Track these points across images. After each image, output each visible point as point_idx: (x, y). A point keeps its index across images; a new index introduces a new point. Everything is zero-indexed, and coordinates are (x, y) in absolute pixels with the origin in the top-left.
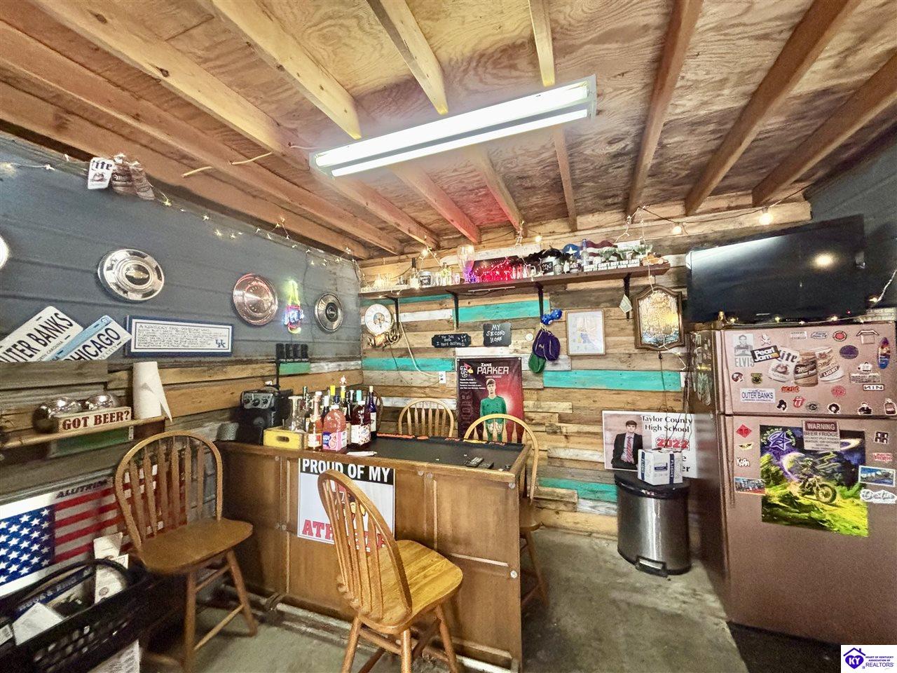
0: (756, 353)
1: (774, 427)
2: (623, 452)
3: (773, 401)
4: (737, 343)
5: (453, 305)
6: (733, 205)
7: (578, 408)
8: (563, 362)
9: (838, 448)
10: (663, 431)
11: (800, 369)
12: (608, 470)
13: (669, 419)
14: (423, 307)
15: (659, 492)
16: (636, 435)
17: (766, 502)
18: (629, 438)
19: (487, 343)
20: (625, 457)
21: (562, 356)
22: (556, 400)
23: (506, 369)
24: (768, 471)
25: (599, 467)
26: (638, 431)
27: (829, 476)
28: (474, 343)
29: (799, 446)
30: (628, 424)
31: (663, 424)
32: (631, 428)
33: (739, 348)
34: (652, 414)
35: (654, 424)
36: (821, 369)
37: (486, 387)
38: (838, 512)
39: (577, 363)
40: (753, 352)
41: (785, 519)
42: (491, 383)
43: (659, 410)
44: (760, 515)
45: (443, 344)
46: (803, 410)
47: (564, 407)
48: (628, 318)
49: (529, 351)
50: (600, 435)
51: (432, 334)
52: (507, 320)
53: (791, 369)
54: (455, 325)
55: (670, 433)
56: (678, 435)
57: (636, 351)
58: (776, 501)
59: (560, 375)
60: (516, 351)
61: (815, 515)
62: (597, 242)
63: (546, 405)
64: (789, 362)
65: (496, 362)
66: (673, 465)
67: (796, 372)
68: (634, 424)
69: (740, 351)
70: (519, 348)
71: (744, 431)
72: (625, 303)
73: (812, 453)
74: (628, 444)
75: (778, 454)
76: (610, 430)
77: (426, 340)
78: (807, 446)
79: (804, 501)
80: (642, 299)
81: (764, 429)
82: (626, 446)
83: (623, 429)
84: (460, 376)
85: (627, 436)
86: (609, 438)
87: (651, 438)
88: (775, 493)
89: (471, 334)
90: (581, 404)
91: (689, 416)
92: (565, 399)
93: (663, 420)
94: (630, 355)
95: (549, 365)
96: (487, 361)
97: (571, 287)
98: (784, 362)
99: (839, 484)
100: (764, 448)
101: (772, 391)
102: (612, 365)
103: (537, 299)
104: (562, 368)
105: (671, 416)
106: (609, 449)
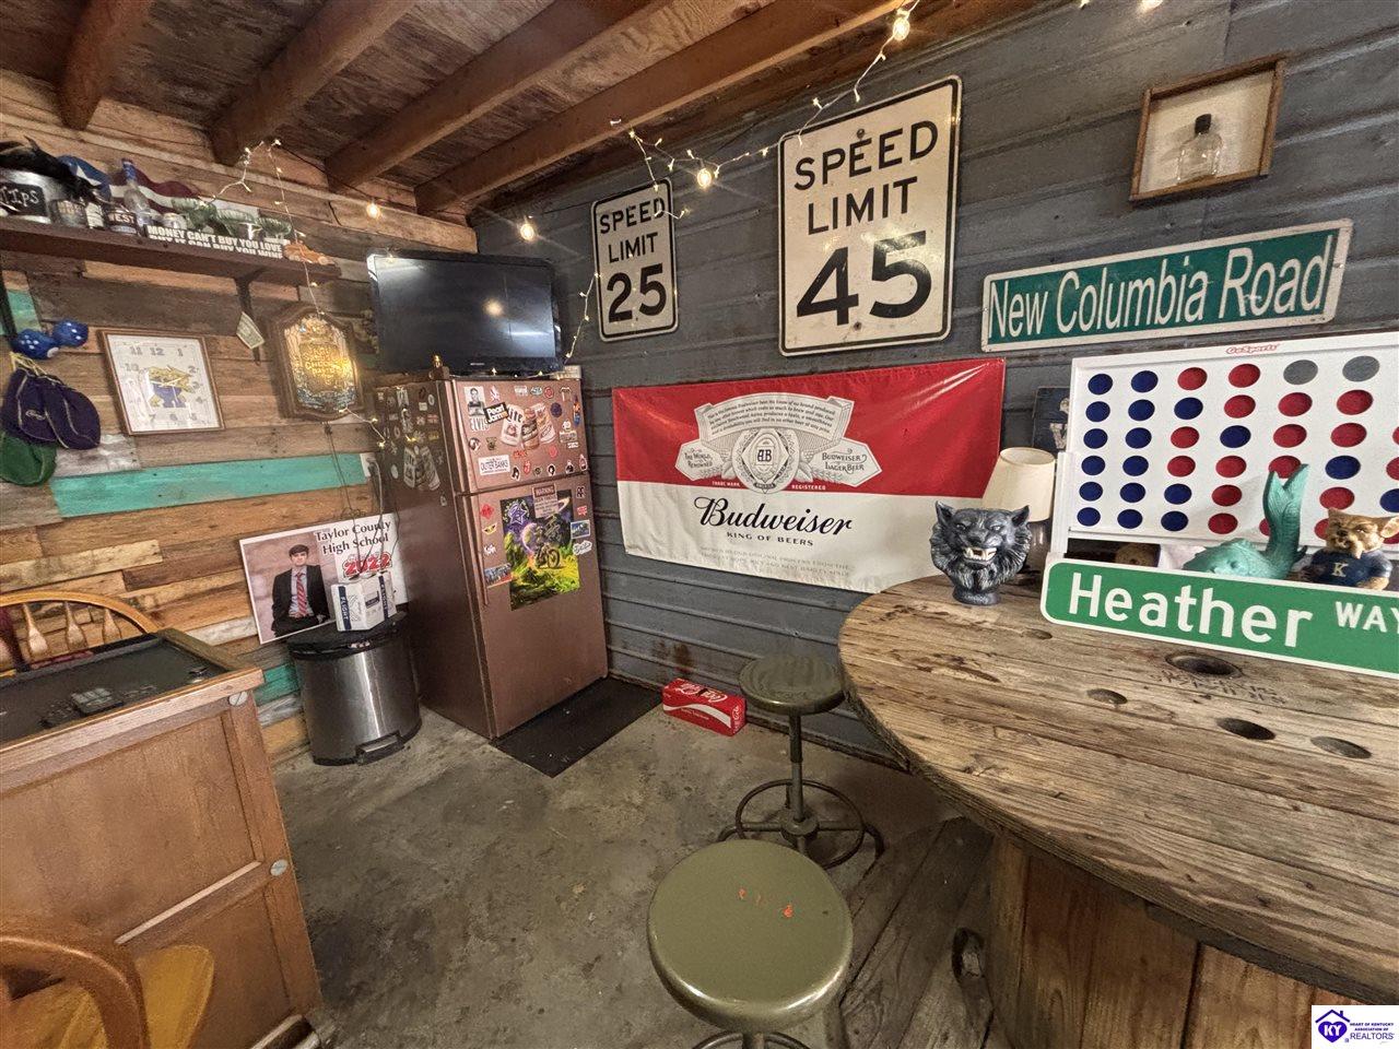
0: (489, 411)
1: (512, 500)
2: (291, 602)
3: (508, 469)
4: (469, 399)
7: (175, 548)
8: (112, 453)
9: (557, 510)
10: (353, 550)
11: (526, 430)
13: (358, 529)
15: (375, 638)
16: (310, 568)
17: (514, 588)
18: (299, 576)
20: (296, 610)
21: (109, 438)
22: (111, 543)
24: (512, 551)
25: (250, 647)
26: (312, 561)
27: (553, 540)
29: (532, 517)
30: (293, 552)
31: (351, 537)
32: (301, 558)
33: (471, 405)
34: (331, 526)
35: (337, 541)
36: (540, 428)
38: (562, 572)
39: (150, 453)
40: (485, 410)
41: (528, 598)
43: (343, 517)
44: (509, 604)
46: (531, 477)
47: (139, 553)
48: (257, 359)
50: (243, 587)
53: (519, 431)
55: (364, 551)
56: (374, 550)
57: (284, 422)
58: (520, 582)
59: (109, 485)
61: (548, 583)
63: (79, 560)
64: (516, 423)
66: (384, 592)
67: (523, 434)
68: (304, 549)
69: (473, 410)
71: (487, 511)
72: (248, 329)
73: (542, 521)
75: (517, 528)
76: (260, 572)
78: (538, 514)
79: (540, 573)
80: (288, 326)
81: (504, 504)
82: (294, 590)
83: (285, 563)
85: (295, 573)
86: (260, 586)
87: (336, 566)
88: (518, 574)
90: (183, 537)
91: (387, 518)
92: (134, 536)
93: (351, 532)
94: (274, 431)
95: (67, 464)
97: (97, 270)
98: (514, 423)
99: (561, 545)
100: (506, 527)
101: (505, 458)
102: (238, 451)
104: (113, 466)
105: (361, 522)
106: (265, 608)
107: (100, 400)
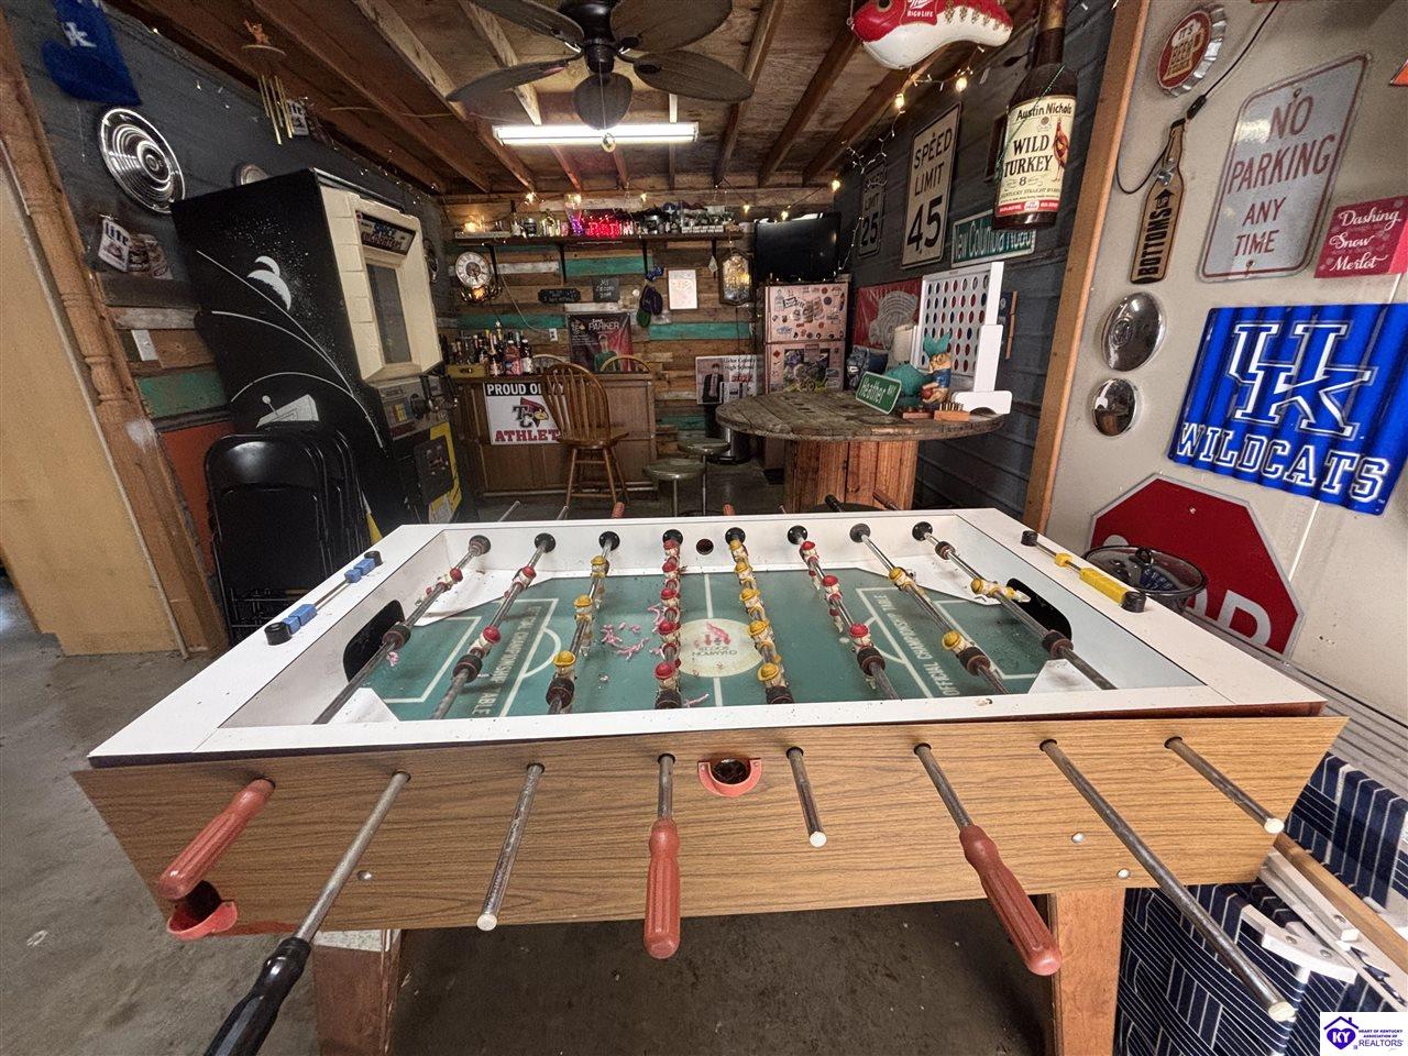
0: (785, 302)
1: (791, 350)
2: (709, 389)
3: (792, 333)
4: (776, 295)
5: (559, 258)
6: (791, 182)
7: (678, 357)
8: (665, 317)
9: (819, 360)
10: (737, 369)
11: (806, 312)
12: (700, 405)
13: (741, 360)
14: (524, 258)
16: (719, 375)
18: (714, 377)
19: (597, 299)
20: (711, 393)
21: (665, 311)
22: (660, 351)
23: (616, 324)
24: (787, 377)
26: (720, 371)
28: (583, 299)
30: (714, 366)
31: (737, 364)
32: (716, 370)
33: (777, 299)
34: (730, 357)
35: (731, 364)
36: (815, 312)
37: (598, 342)
39: (673, 317)
42: (603, 338)
43: (735, 354)
45: (552, 300)
46: (805, 338)
47: (666, 356)
48: (714, 277)
49: (636, 307)
50: (694, 378)
51: (539, 289)
52: (615, 276)
53: (802, 312)
54: (562, 280)
55: (741, 370)
56: (746, 371)
57: (720, 306)
59: (664, 329)
60: (625, 306)
62: (691, 204)
63: (651, 356)
64: (801, 307)
65: (607, 317)
66: (741, 391)
67: (804, 314)
68: (718, 365)
69: (777, 301)
70: (627, 303)
72: (713, 263)
74: (714, 382)
77: (532, 294)
80: (725, 260)
82: (712, 383)
83: (709, 370)
84: (571, 332)
86: (700, 378)
89: (581, 290)
90: (681, 353)
91: (751, 357)
92: (668, 351)
93: (738, 361)
94: (716, 310)
95: (654, 319)
96: (597, 316)
97: (671, 245)
98: (798, 308)
100: (786, 363)
101: (792, 327)
102: (702, 319)
103: (641, 254)
104: (664, 322)
105: (743, 357)
106: (700, 388)
107: (664, 296)
